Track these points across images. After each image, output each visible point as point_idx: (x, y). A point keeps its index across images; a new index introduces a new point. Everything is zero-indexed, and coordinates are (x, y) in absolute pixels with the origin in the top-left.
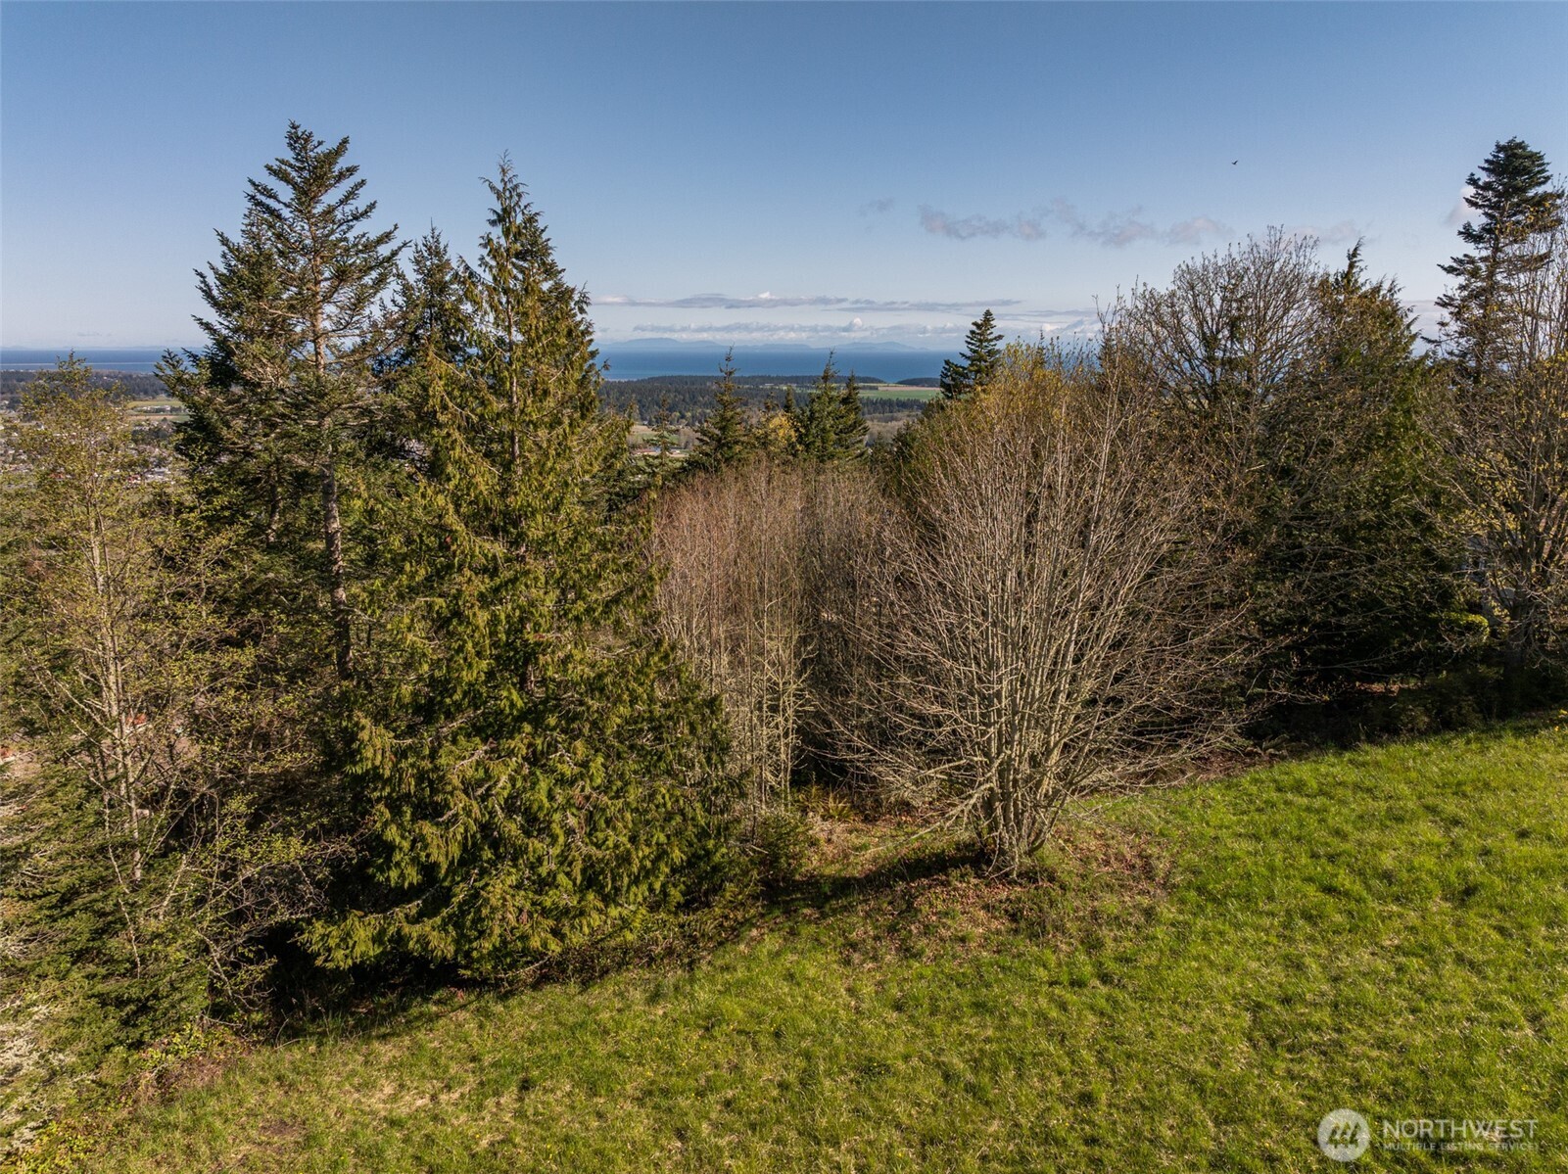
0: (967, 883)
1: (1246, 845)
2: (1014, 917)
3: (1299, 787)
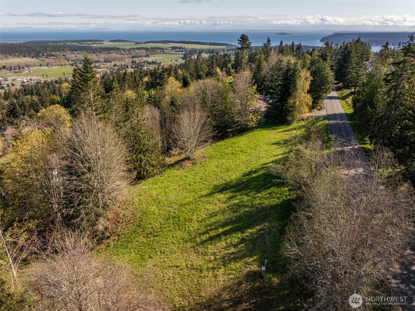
0: (187, 161)
1: (214, 153)
2: (193, 164)
3: (218, 146)
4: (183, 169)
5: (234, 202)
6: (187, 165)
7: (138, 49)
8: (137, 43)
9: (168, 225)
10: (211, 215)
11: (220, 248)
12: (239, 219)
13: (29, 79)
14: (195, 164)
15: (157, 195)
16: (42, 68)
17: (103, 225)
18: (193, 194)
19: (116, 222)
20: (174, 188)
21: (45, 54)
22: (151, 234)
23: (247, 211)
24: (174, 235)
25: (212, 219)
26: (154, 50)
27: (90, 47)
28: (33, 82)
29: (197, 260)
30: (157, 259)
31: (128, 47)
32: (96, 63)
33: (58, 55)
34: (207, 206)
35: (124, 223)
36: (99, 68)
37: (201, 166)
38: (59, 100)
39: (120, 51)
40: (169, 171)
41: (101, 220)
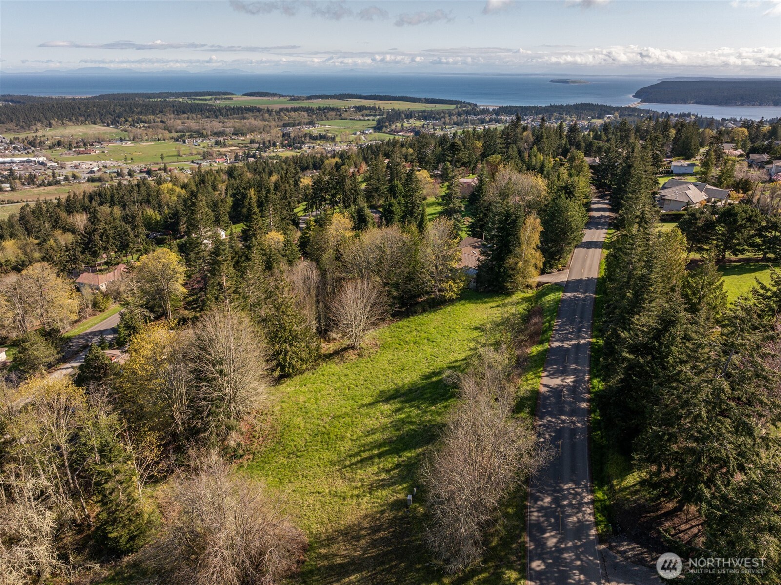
1: (390, 339)
2: (358, 355)
3: (399, 327)
4: (345, 363)
5: (400, 416)
6: (351, 357)
7: (295, 110)
8: (293, 99)
9: (314, 443)
10: (368, 432)
11: (370, 474)
12: (401, 438)
13: (101, 166)
14: (362, 356)
15: (305, 402)
16: (124, 145)
17: (235, 441)
18: (351, 402)
19: (251, 435)
20: (328, 392)
21: (130, 119)
22: (293, 453)
23: (412, 430)
24: (321, 456)
25: (369, 438)
26: (323, 113)
27: (209, 105)
28: (108, 171)
29: (341, 486)
30: (297, 484)
31: (277, 107)
32: (218, 137)
33: (152, 121)
34: (367, 421)
35: (261, 439)
36: (225, 146)
37: (369, 360)
38: (158, 218)
39: (261, 113)
40: (325, 365)
41: (233, 434)
